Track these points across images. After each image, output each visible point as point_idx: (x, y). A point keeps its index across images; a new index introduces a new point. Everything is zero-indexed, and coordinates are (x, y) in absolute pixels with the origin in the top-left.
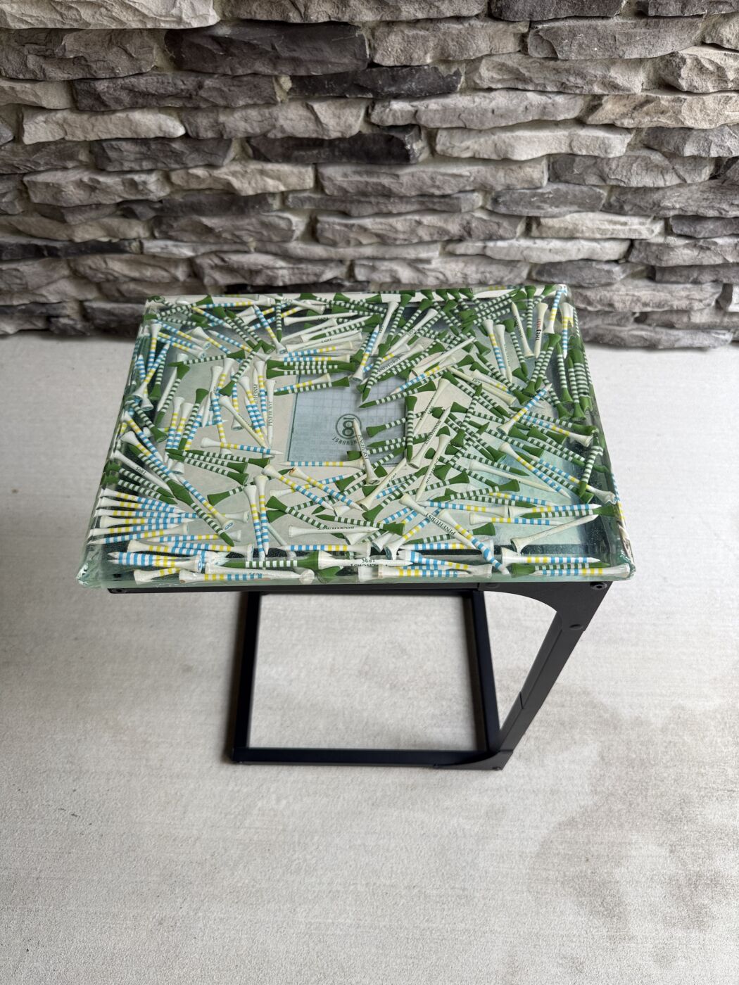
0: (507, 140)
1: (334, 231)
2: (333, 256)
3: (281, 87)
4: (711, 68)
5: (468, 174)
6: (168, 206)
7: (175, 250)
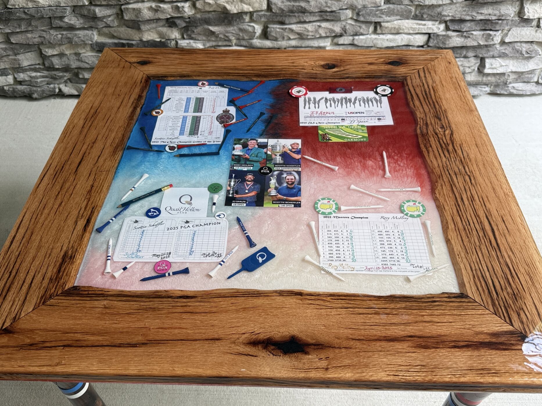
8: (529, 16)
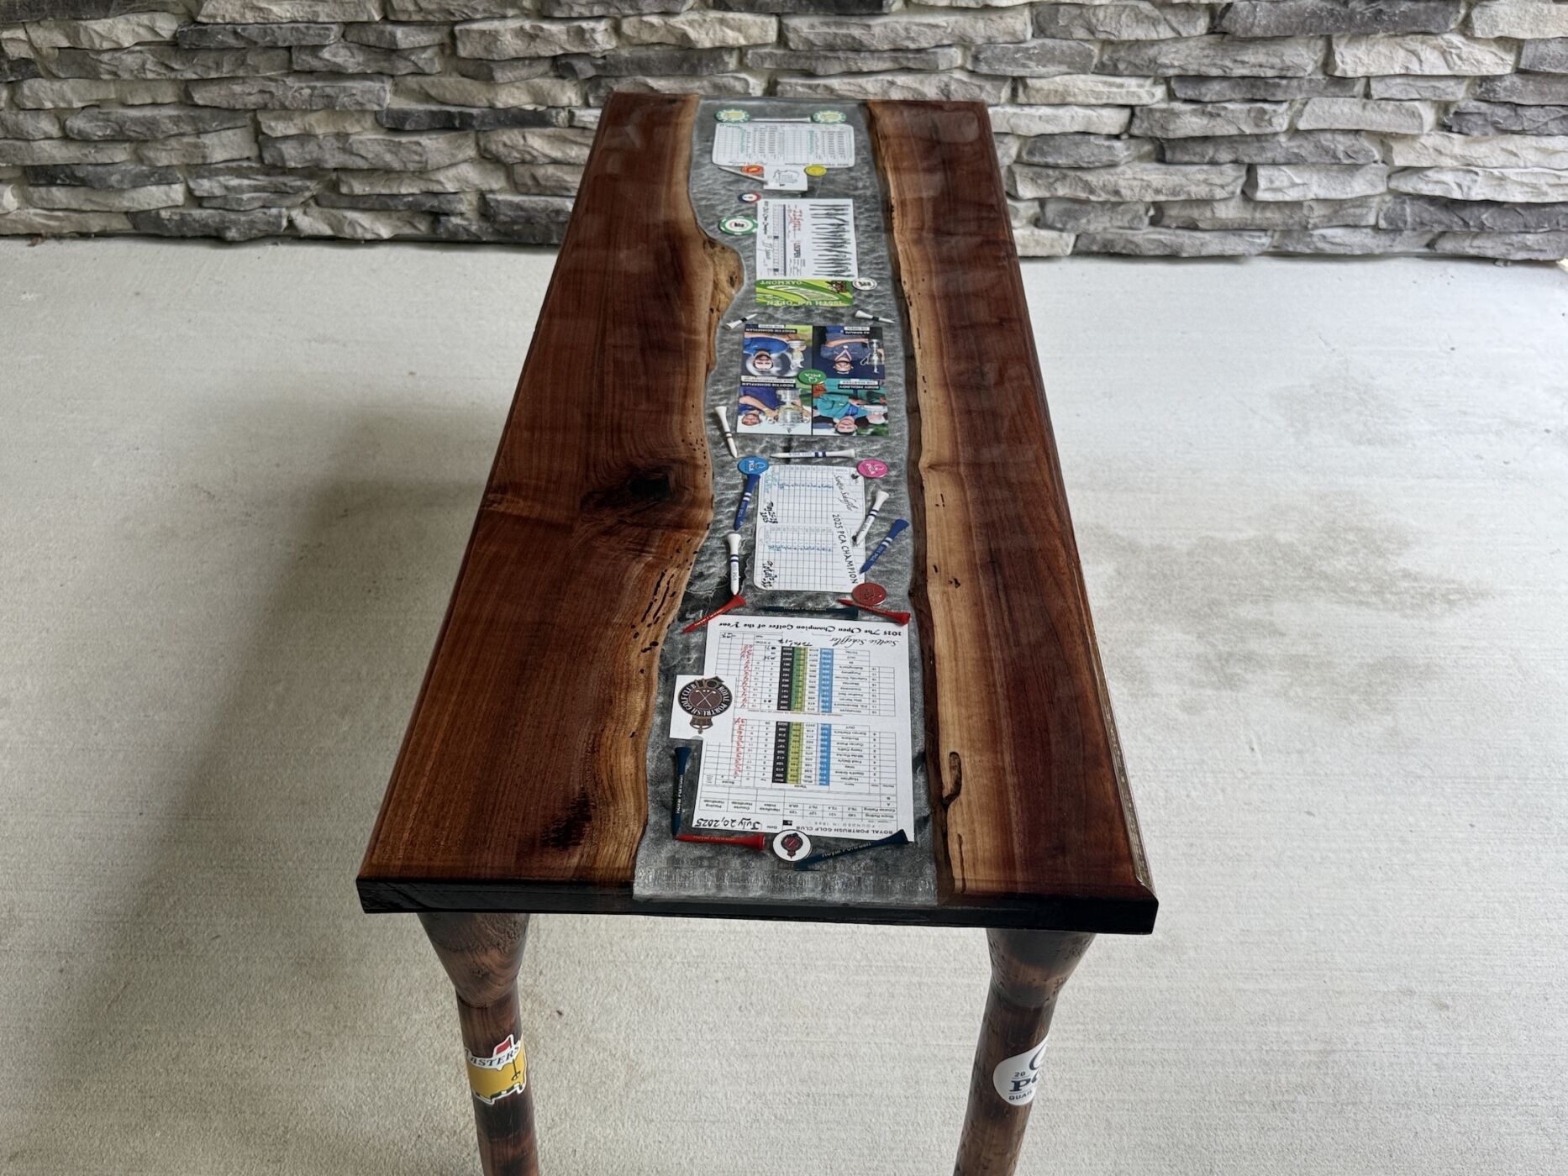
1: (797, 96)
5: (945, 25)
6: (612, 62)
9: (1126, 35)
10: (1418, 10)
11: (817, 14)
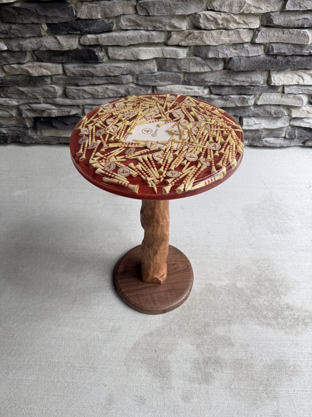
0: (136, 51)
1: (73, 92)
2: (75, 104)
3: (43, 29)
4: (211, 18)
5: (123, 66)
6: (4, 81)
7: (10, 102)
8: (275, 83)
9: (192, 70)
10: (304, 60)
11: (76, 63)
